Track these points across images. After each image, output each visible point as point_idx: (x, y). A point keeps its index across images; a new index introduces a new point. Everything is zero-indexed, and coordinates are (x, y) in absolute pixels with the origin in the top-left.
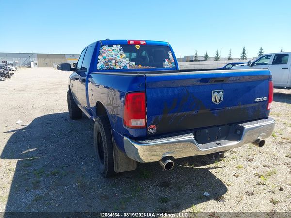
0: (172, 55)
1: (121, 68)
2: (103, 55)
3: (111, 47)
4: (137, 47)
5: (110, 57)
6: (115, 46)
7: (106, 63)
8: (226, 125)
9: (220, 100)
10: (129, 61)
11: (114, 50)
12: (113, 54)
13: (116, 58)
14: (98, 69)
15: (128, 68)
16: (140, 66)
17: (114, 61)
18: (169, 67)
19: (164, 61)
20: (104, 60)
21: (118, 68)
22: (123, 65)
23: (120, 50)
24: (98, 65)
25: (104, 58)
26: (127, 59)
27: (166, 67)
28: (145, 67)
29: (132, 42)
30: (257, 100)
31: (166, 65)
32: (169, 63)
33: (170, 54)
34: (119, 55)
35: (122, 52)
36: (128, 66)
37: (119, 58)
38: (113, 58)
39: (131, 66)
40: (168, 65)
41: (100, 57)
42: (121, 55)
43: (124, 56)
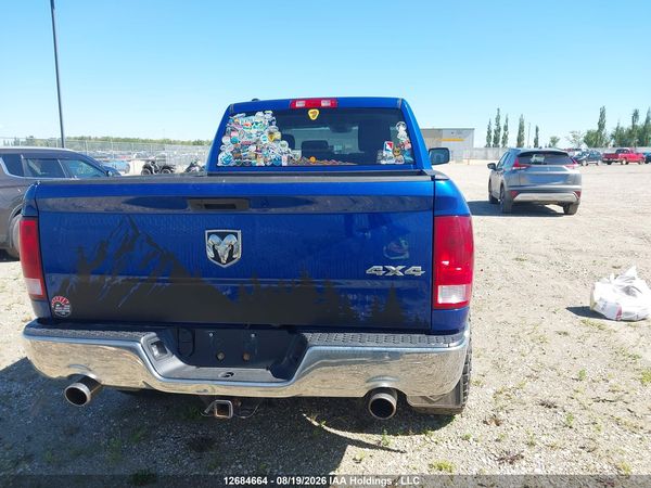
0: (407, 131)
1: (268, 164)
2: (233, 134)
3: (252, 118)
4: (311, 115)
5: (246, 139)
6: (260, 114)
7: (236, 152)
8: (274, 328)
9: (230, 258)
10: (287, 148)
11: (257, 123)
12: (254, 131)
13: (258, 140)
14: (219, 164)
15: (284, 164)
16: (313, 159)
17: (253, 148)
18: (393, 162)
19: (382, 148)
20: (232, 146)
21: (260, 162)
22: (273, 157)
23: (270, 123)
24: (220, 156)
25: (234, 142)
26: (284, 142)
27: (383, 162)
28: (325, 163)
30: (377, 269)
31: (383, 158)
32: (394, 151)
33: (402, 130)
34: (266, 134)
35: (274, 128)
36: (285, 158)
37: (266, 140)
38: (253, 140)
39: (290, 158)
40: (391, 158)
41: (225, 140)
42: (271, 133)
43: (278, 135)
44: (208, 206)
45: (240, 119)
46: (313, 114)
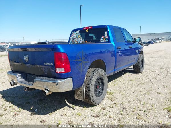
0: (107, 33)
1: (78, 43)
2: (72, 36)
5: (74, 37)
6: (77, 31)
7: (73, 40)
10: (81, 39)
12: (76, 35)
16: (86, 41)
17: (75, 39)
19: (101, 38)
22: (79, 41)
23: (79, 33)
24: (70, 41)
25: (72, 38)
26: (81, 38)
27: (101, 42)
28: (89, 42)
29: (85, 29)
31: (101, 41)
32: (104, 39)
36: (81, 41)
37: (78, 37)
38: (75, 38)
39: (82, 41)
40: (103, 41)
41: (71, 38)
42: (79, 36)
43: (80, 36)
44: (24, 50)
45: (74, 33)
46: (87, 31)
